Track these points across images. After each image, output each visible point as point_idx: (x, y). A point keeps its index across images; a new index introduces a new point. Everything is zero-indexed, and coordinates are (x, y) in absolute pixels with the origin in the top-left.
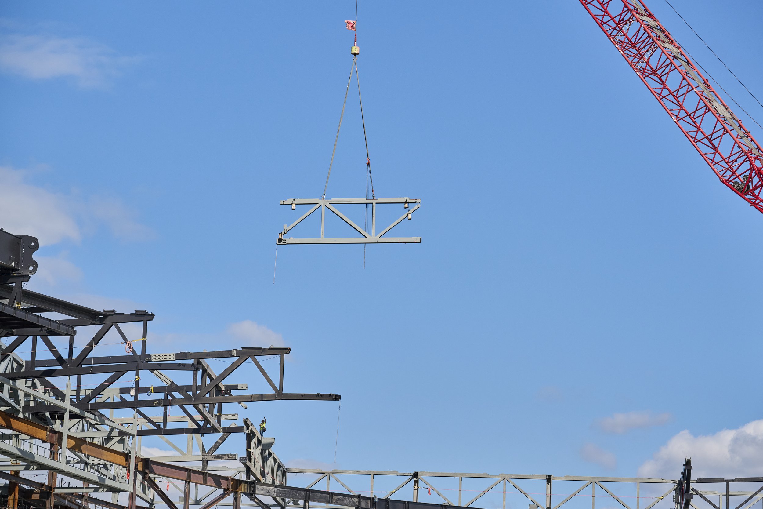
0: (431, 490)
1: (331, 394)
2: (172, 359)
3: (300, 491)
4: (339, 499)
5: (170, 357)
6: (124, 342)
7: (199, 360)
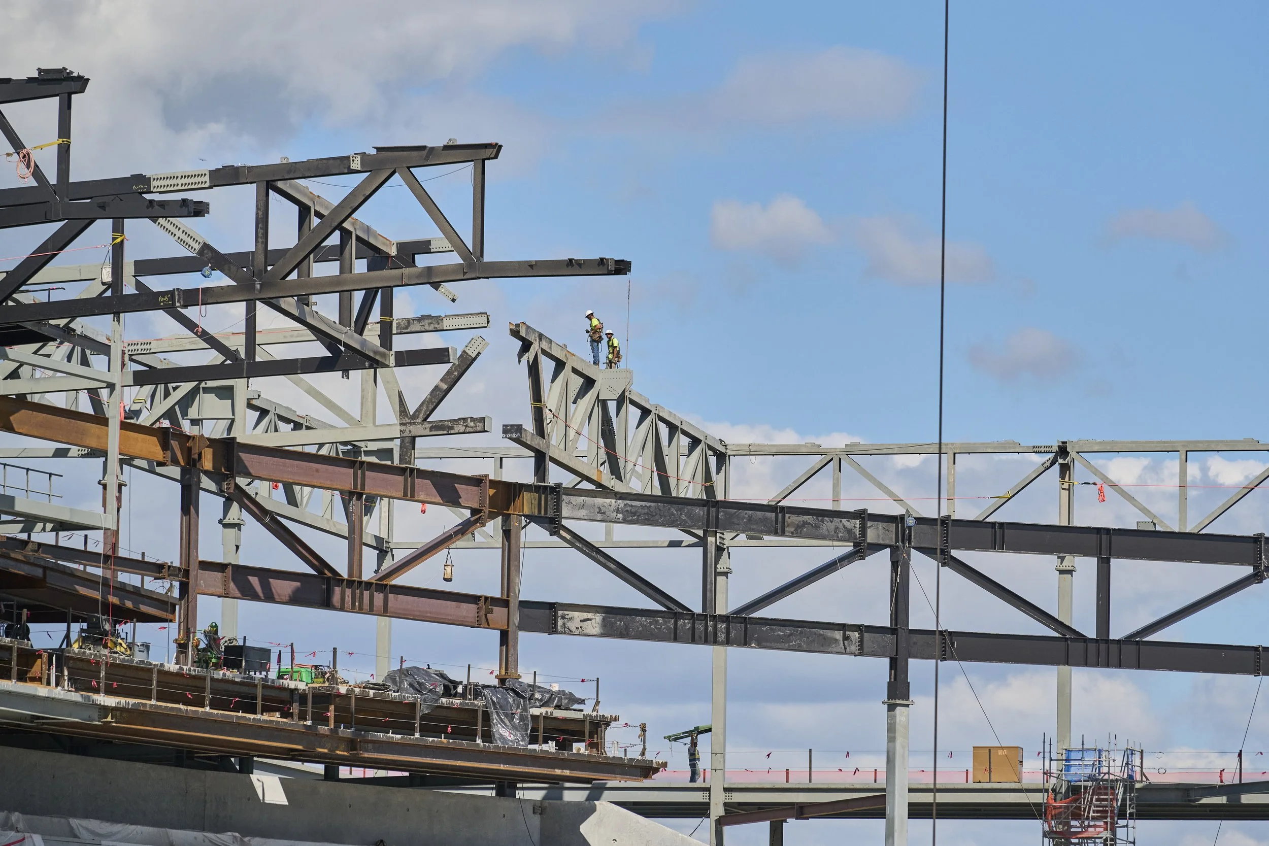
0: (1107, 489)
1: (602, 259)
2: (203, 186)
3: (689, 507)
4: (805, 523)
5: (197, 180)
6: (12, 150)
7: (270, 185)
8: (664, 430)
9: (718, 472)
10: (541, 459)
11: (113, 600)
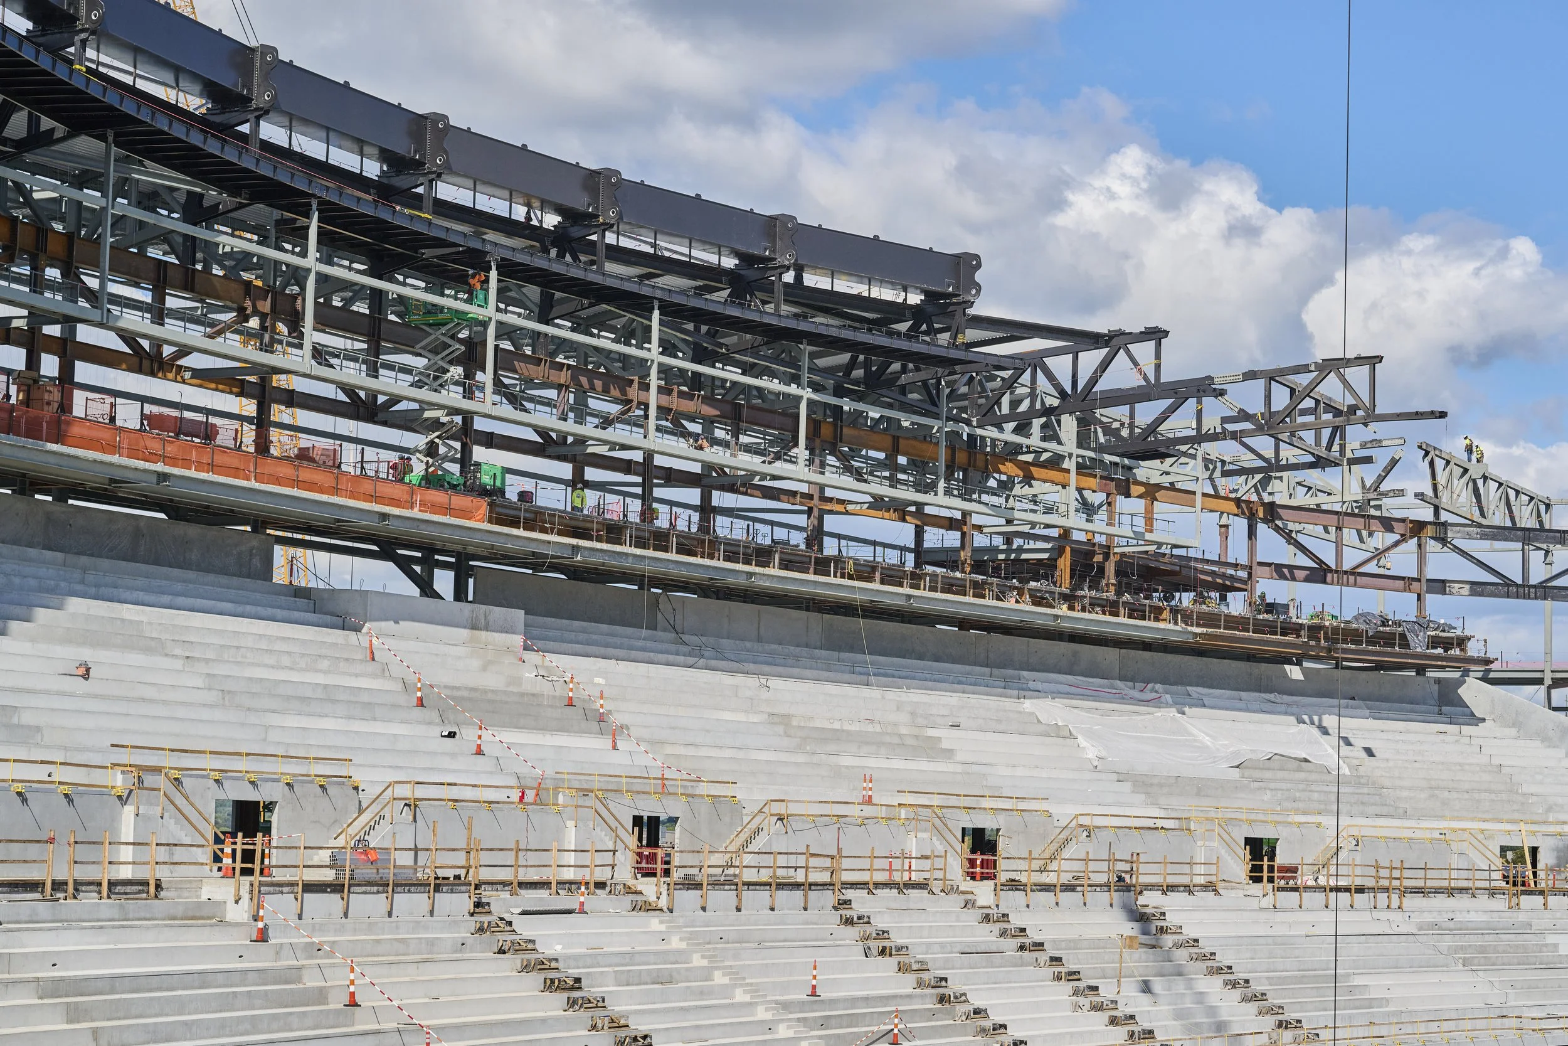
2: (1239, 380)
3: (1515, 531)
5: (1236, 377)
7: (1272, 379)
8: (1512, 494)
9: (1546, 513)
10: (1437, 509)
11: (1219, 581)
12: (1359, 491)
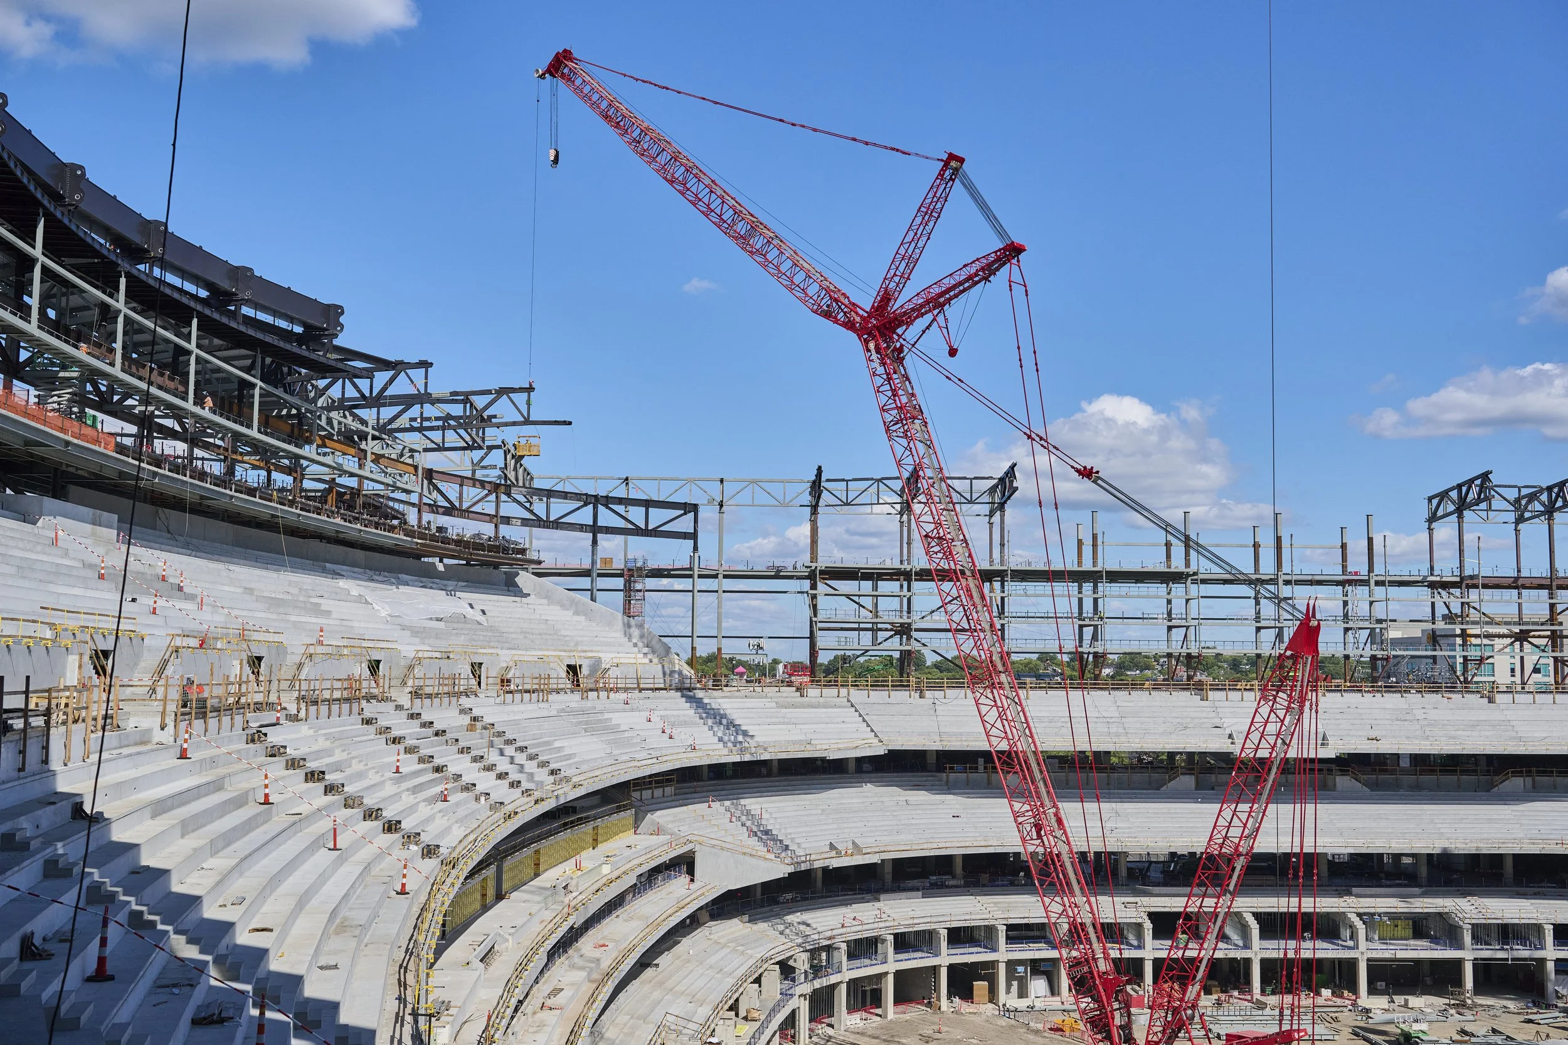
1: (565, 421)
3: (543, 491)
4: (573, 496)
5: (446, 394)
6: (411, 383)
10: (506, 477)
12: (470, 465)
